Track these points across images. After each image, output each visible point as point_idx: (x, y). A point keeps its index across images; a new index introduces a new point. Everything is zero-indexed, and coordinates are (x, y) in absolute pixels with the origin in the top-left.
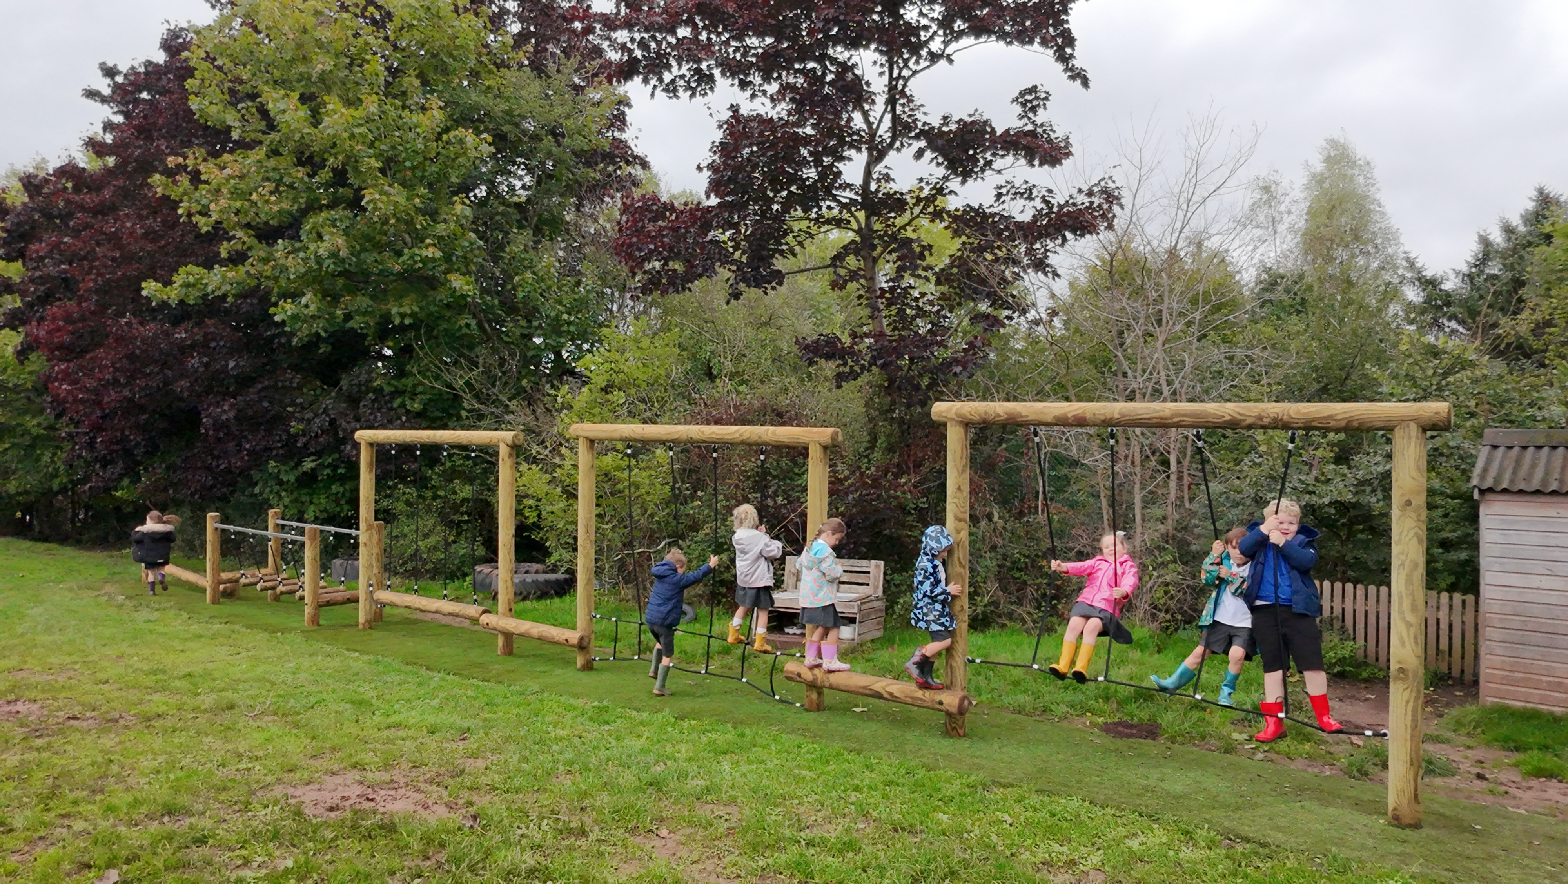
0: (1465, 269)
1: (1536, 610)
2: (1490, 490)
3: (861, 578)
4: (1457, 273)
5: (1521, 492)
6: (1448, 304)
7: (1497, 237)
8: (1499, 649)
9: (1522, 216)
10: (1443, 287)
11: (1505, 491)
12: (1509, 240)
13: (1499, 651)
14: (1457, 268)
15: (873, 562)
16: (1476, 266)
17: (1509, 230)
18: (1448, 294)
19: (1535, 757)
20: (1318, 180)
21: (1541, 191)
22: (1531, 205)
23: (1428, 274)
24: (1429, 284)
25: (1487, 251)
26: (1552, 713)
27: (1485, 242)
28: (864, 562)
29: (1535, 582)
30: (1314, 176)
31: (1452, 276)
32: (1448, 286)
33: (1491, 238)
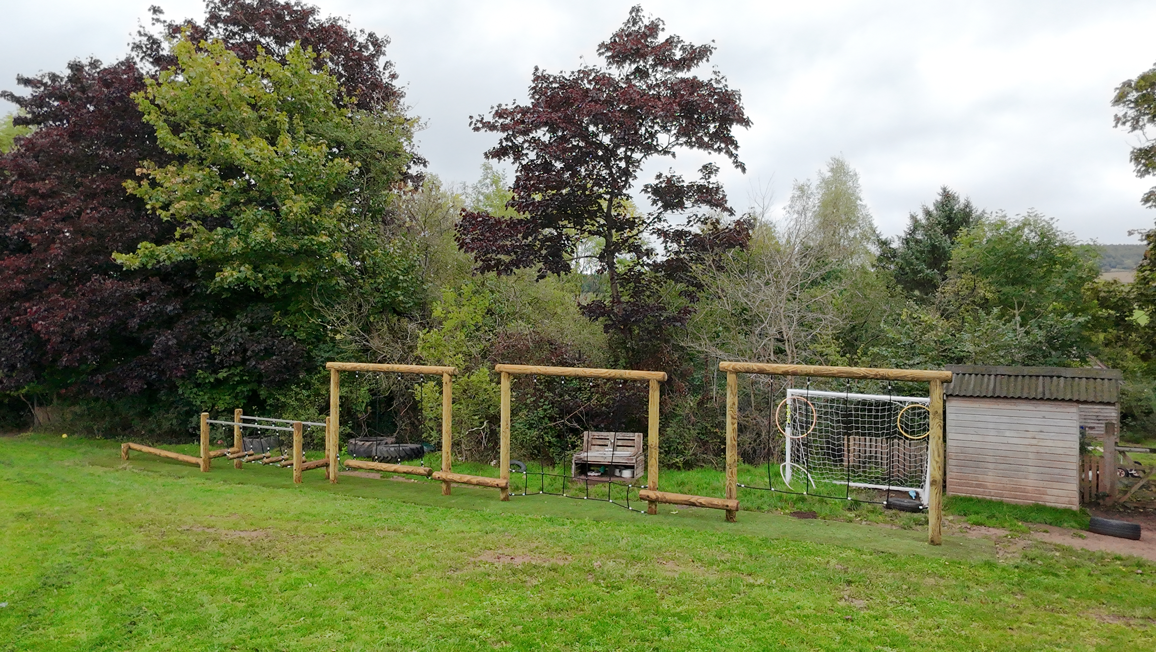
0: (903, 235)
1: (970, 451)
2: (951, 395)
3: (630, 443)
4: (899, 238)
5: (964, 396)
6: (894, 256)
7: (921, 216)
8: (954, 469)
9: (934, 204)
10: (891, 246)
11: (957, 396)
12: (928, 219)
13: (955, 470)
14: (900, 235)
15: (636, 434)
16: (910, 234)
17: (928, 213)
18: (894, 250)
19: (973, 517)
20: (826, 182)
21: (944, 190)
22: (939, 198)
23: (883, 238)
24: (884, 243)
25: (916, 225)
26: (977, 498)
27: (913, 218)
28: (631, 434)
29: (970, 437)
30: (823, 180)
31: (896, 239)
32: (894, 246)
33: (918, 218)
